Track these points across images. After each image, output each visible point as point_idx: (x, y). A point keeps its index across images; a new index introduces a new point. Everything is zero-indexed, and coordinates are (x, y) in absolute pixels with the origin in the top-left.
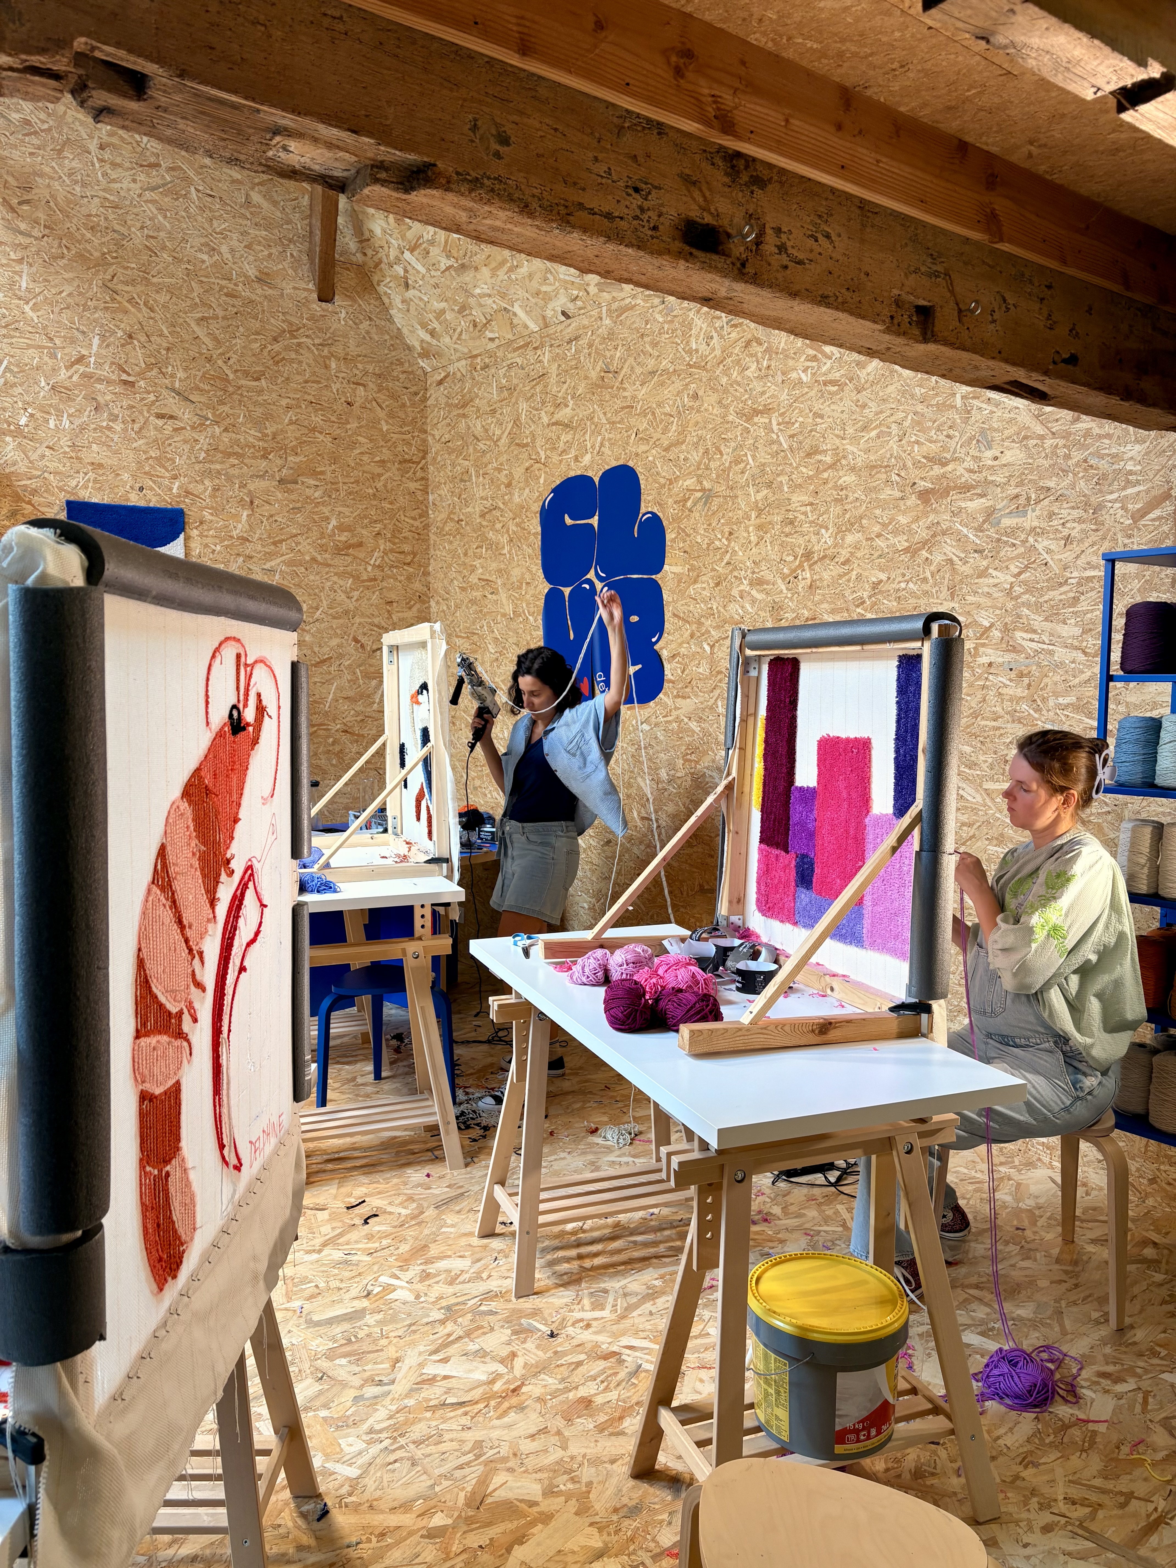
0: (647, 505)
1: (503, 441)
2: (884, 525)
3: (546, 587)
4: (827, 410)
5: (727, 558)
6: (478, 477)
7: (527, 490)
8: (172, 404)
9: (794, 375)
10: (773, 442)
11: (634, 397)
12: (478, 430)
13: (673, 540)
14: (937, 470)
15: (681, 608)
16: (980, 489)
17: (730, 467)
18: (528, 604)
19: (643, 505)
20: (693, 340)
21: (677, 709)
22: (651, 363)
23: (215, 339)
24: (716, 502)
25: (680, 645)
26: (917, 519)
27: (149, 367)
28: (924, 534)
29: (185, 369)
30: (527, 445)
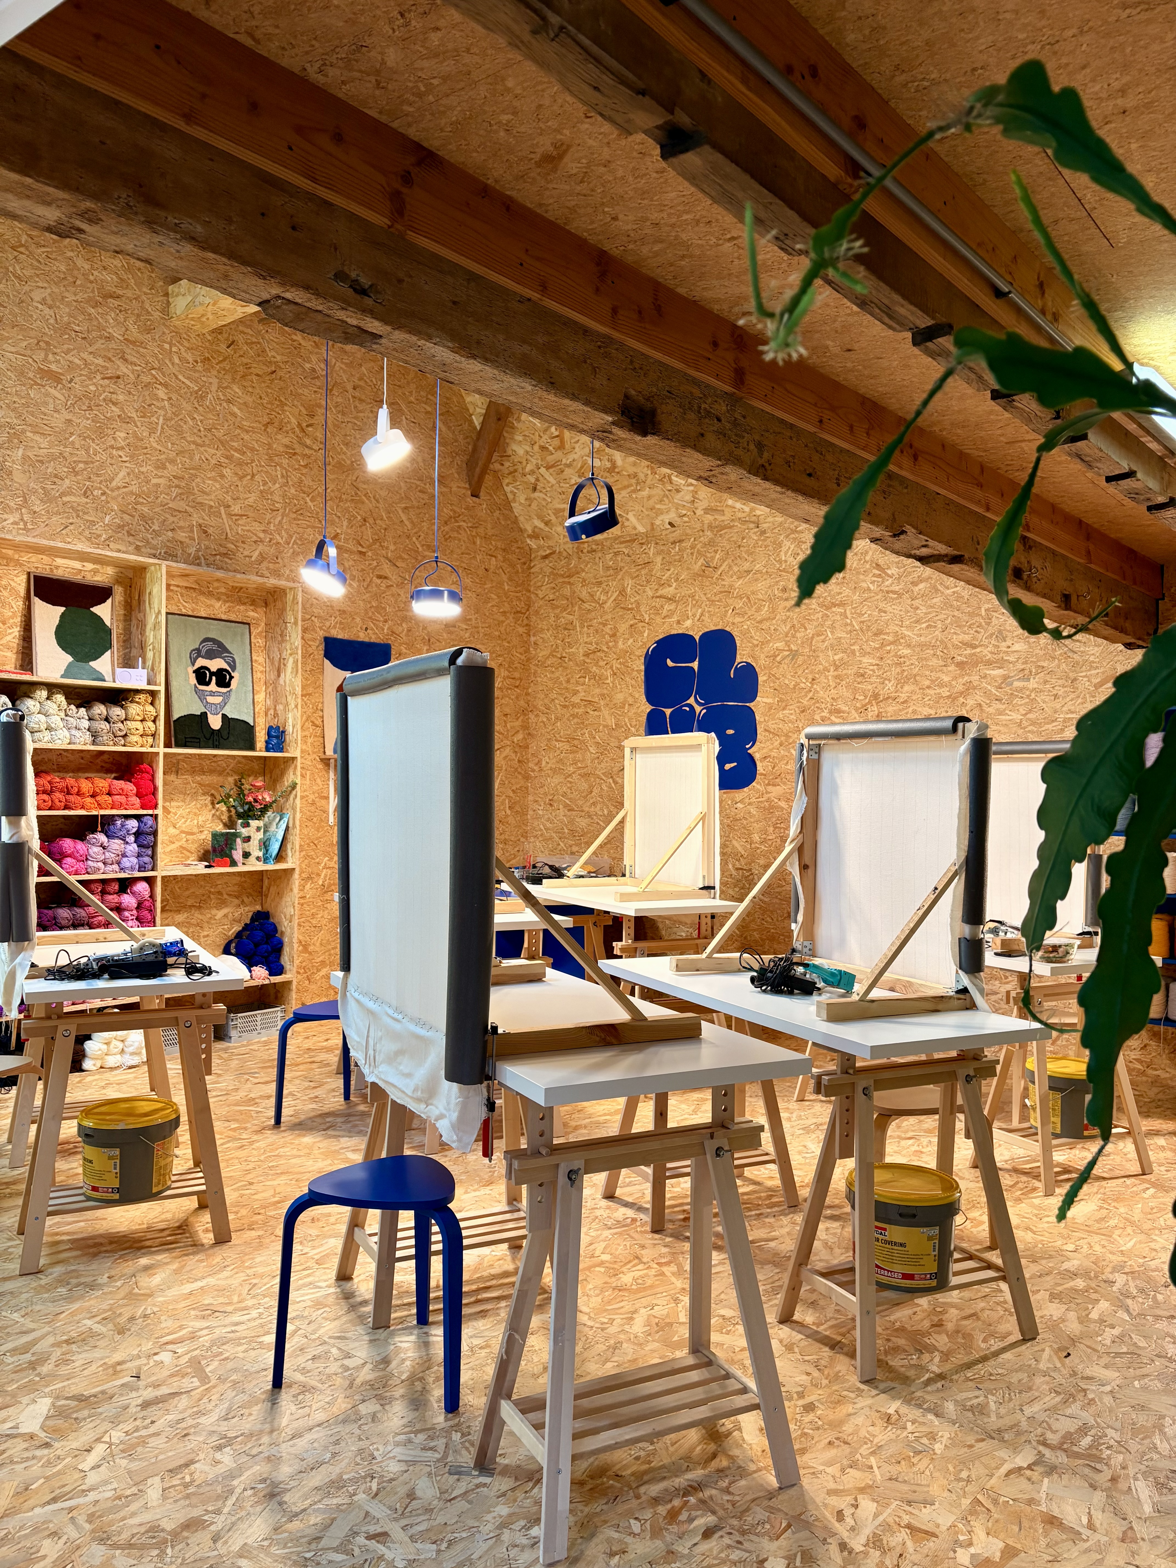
0: (742, 657)
1: (608, 604)
2: (933, 681)
3: (649, 708)
4: (889, 609)
5: (811, 695)
6: (582, 627)
7: (631, 640)
8: (386, 569)
9: (864, 585)
10: (847, 624)
11: (731, 586)
12: (584, 594)
13: (765, 681)
14: (969, 651)
15: (772, 725)
16: (1001, 663)
17: (812, 638)
18: (630, 719)
19: (738, 657)
20: (782, 553)
21: (767, 793)
22: (747, 566)
23: (412, 522)
24: (800, 660)
25: (771, 750)
26: (955, 678)
27: (375, 541)
28: (961, 688)
29: (395, 543)
30: (632, 609)
